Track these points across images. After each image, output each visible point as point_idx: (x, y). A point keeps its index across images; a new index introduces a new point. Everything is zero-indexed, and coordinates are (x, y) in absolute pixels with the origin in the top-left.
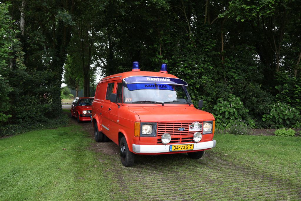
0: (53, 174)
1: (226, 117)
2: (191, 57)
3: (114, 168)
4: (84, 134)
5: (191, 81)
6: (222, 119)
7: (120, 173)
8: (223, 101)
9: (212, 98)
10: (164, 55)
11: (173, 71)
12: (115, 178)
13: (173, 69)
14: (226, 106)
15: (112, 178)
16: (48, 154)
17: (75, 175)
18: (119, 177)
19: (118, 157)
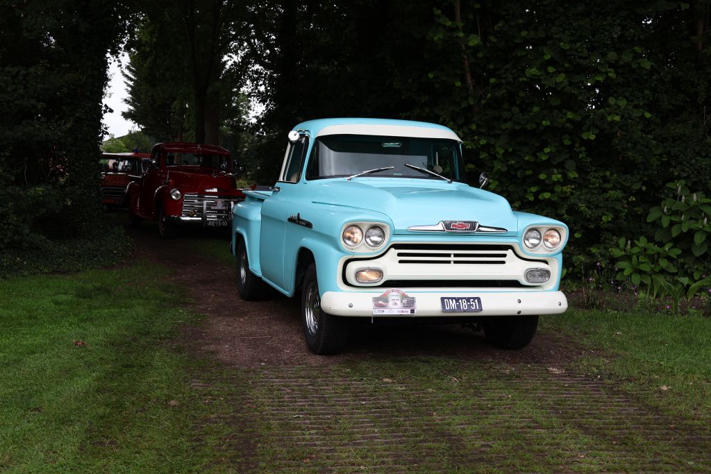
1: (698, 253)
2: (570, 24)
3: (238, 412)
4: (167, 296)
5: (566, 114)
6: (682, 260)
7: (251, 430)
8: (688, 192)
9: (646, 179)
10: (471, 16)
11: (499, 77)
12: (230, 445)
13: (499, 69)
14: (696, 212)
16: (15, 360)
17: (88, 431)
18: (244, 443)
19: (264, 374)
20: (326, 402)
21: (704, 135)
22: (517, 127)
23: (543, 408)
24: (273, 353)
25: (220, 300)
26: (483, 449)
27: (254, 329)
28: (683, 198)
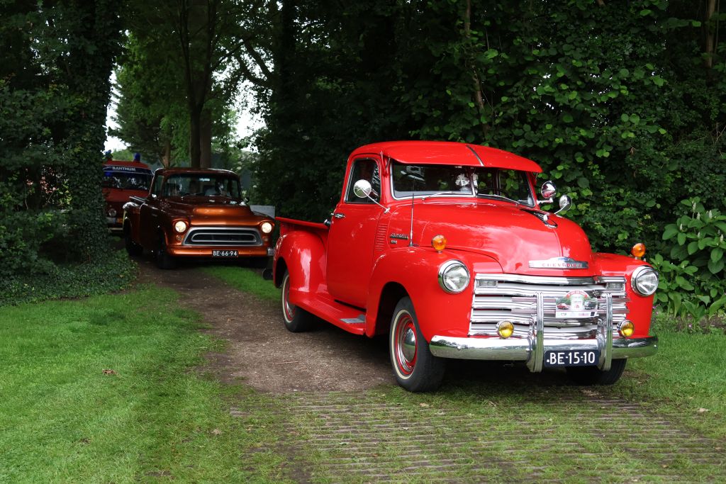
0: (60, 457)
1: (714, 271)
2: (582, 41)
3: (283, 440)
4: (183, 321)
5: (578, 132)
6: (698, 278)
7: (301, 458)
8: (702, 209)
9: (659, 196)
11: (511, 95)
12: (284, 474)
13: (510, 87)
14: (712, 230)
15: (272, 474)
16: (48, 390)
17: (140, 461)
18: (297, 472)
19: (300, 401)
20: (369, 429)
21: (718, 152)
22: (530, 145)
23: (585, 432)
24: (303, 378)
25: (237, 324)
26: (535, 474)
27: (278, 354)
28: (699, 215)
